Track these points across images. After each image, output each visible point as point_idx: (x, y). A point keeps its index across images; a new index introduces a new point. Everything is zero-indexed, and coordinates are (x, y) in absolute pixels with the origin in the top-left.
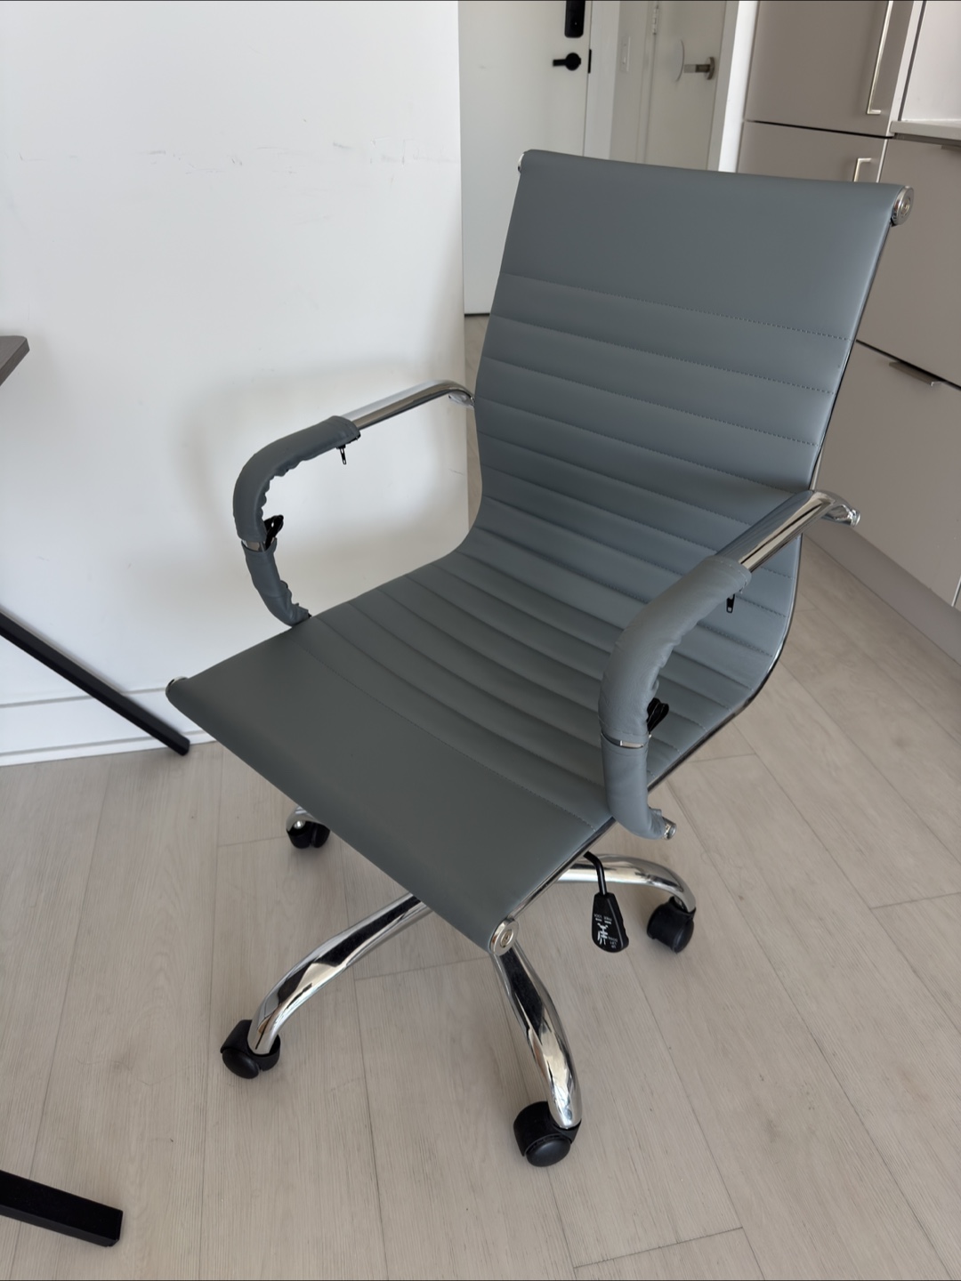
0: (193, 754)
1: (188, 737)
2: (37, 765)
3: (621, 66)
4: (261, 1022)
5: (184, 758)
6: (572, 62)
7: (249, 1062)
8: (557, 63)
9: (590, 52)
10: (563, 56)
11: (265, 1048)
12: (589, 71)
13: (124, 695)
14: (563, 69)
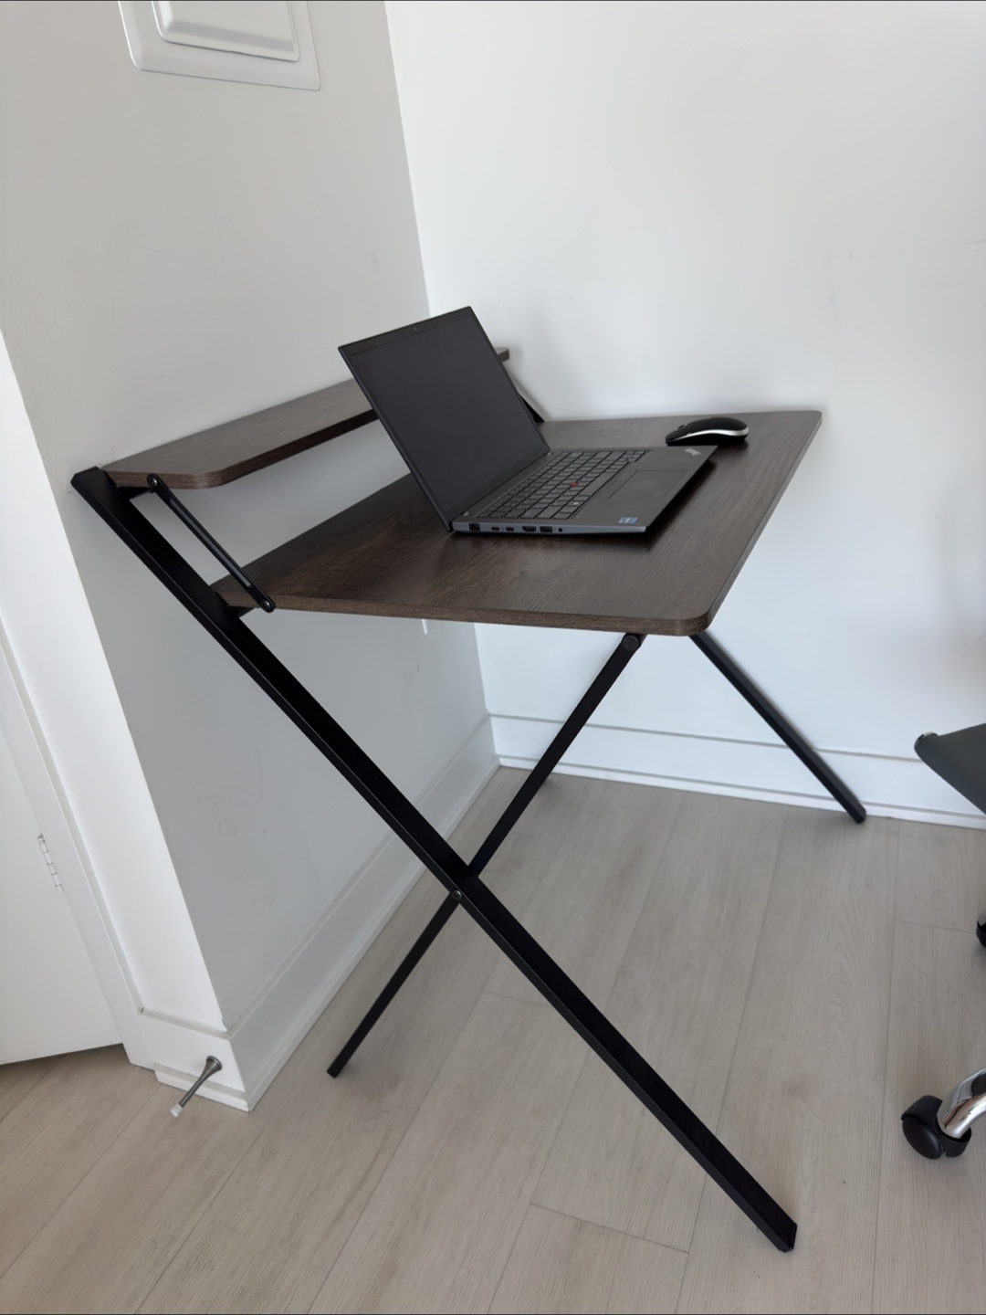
0: (868, 824)
1: (865, 807)
4: (954, 1105)
5: (859, 826)
7: (933, 1139)
11: (958, 1131)
13: (814, 751)
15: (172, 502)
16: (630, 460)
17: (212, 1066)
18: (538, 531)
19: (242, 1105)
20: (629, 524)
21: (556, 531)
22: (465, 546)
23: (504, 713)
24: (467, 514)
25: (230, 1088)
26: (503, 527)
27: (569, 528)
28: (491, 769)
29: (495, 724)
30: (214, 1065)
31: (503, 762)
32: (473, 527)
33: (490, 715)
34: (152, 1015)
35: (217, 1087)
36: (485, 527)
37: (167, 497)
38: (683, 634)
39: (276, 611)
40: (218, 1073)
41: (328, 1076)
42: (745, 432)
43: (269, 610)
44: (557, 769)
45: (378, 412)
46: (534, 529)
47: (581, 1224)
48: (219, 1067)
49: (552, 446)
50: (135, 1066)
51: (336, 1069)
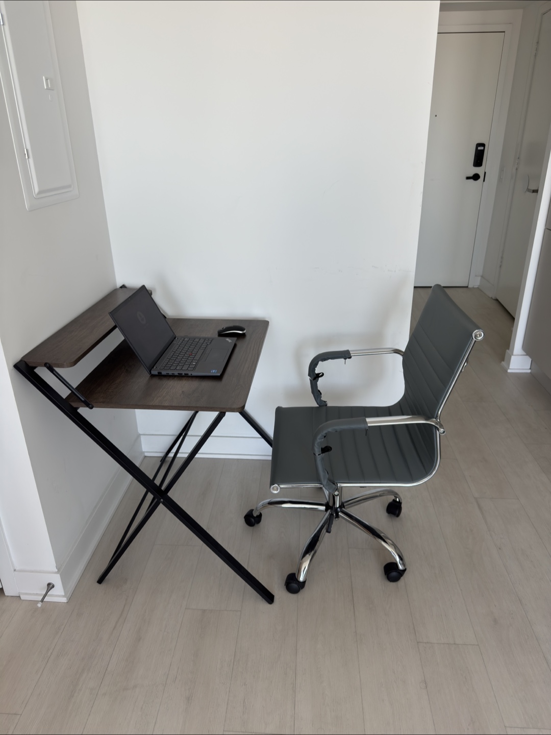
2: (238, 460)
3: (500, 179)
6: (476, 177)
8: (468, 178)
9: (485, 173)
10: (471, 175)
12: (484, 181)
14: (472, 181)
15: (54, 372)
16: (208, 343)
17: (50, 586)
18: (183, 375)
19: (64, 600)
20: (214, 373)
21: (190, 375)
22: (156, 380)
23: (147, 433)
24: (155, 367)
25: (59, 595)
26: (170, 373)
27: (194, 374)
28: (141, 458)
29: (143, 438)
30: (51, 586)
31: (147, 454)
32: (159, 373)
33: (140, 435)
34: (20, 571)
35: (52, 595)
36: (164, 373)
37: (51, 370)
38: (237, 412)
39: (94, 409)
40: (53, 589)
41: (97, 584)
42: (245, 331)
43: (91, 408)
44: (197, 456)
45: (117, 325)
46: (182, 374)
47: (204, 611)
48: (53, 586)
49: (177, 334)
50: (8, 596)
51: (100, 581)
